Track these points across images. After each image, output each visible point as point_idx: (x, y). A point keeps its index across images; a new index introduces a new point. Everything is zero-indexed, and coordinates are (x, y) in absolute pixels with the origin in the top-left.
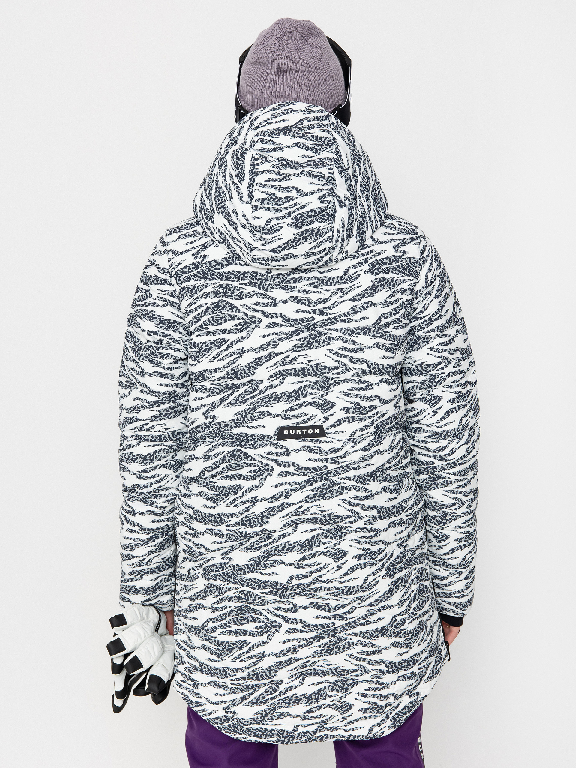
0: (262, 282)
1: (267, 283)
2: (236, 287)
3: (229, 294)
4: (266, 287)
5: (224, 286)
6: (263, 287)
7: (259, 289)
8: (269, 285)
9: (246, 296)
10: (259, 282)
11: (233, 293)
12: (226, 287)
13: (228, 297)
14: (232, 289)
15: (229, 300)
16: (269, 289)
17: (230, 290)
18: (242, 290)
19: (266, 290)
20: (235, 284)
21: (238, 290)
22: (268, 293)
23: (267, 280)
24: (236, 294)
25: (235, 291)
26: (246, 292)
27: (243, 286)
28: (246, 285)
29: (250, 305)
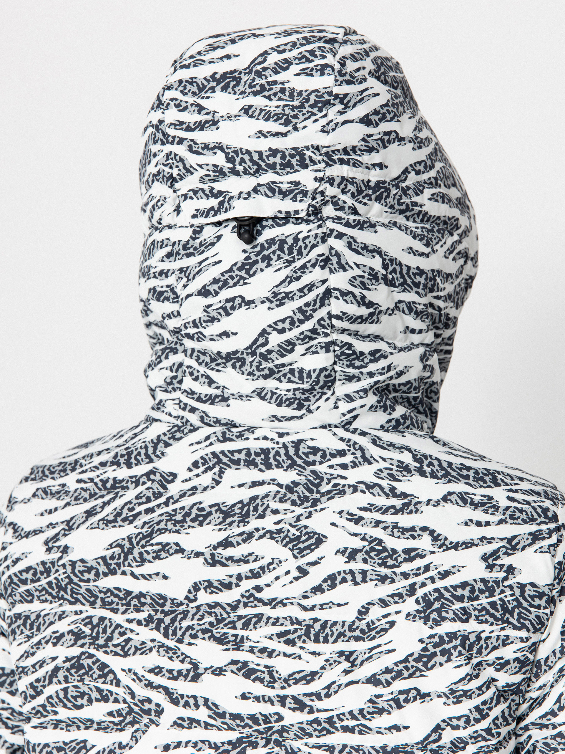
0: (173, 620)
1: (185, 624)
2: (118, 626)
3: (101, 642)
4: (179, 633)
5: (95, 621)
6: (174, 633)
7: (166, 635)
8: (189, 628)
9: (137, 649)
10: (167, 620)
11: (110, 639)
12: (98, 625)
13: (99, 647)
14: (109, 631)
15: (100, 655)
16: (187, 639)
17: (105, 631)
18: (129, 635)
19: (180, 641)
20: (119, 619)
21: (122, 634)
22: (184, 648)
23: (185, 614)
24: (115, 642)
25: (116, 635)
26: (136, 640)
27: (134, 626)
28: (139, 623)
29: (141, 672)
